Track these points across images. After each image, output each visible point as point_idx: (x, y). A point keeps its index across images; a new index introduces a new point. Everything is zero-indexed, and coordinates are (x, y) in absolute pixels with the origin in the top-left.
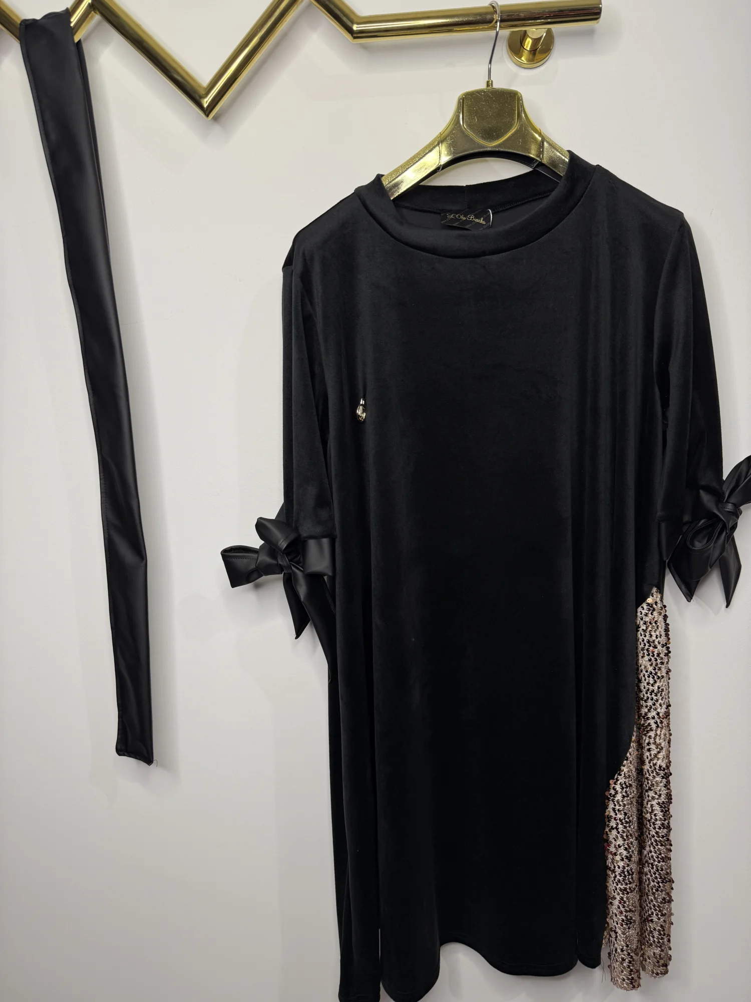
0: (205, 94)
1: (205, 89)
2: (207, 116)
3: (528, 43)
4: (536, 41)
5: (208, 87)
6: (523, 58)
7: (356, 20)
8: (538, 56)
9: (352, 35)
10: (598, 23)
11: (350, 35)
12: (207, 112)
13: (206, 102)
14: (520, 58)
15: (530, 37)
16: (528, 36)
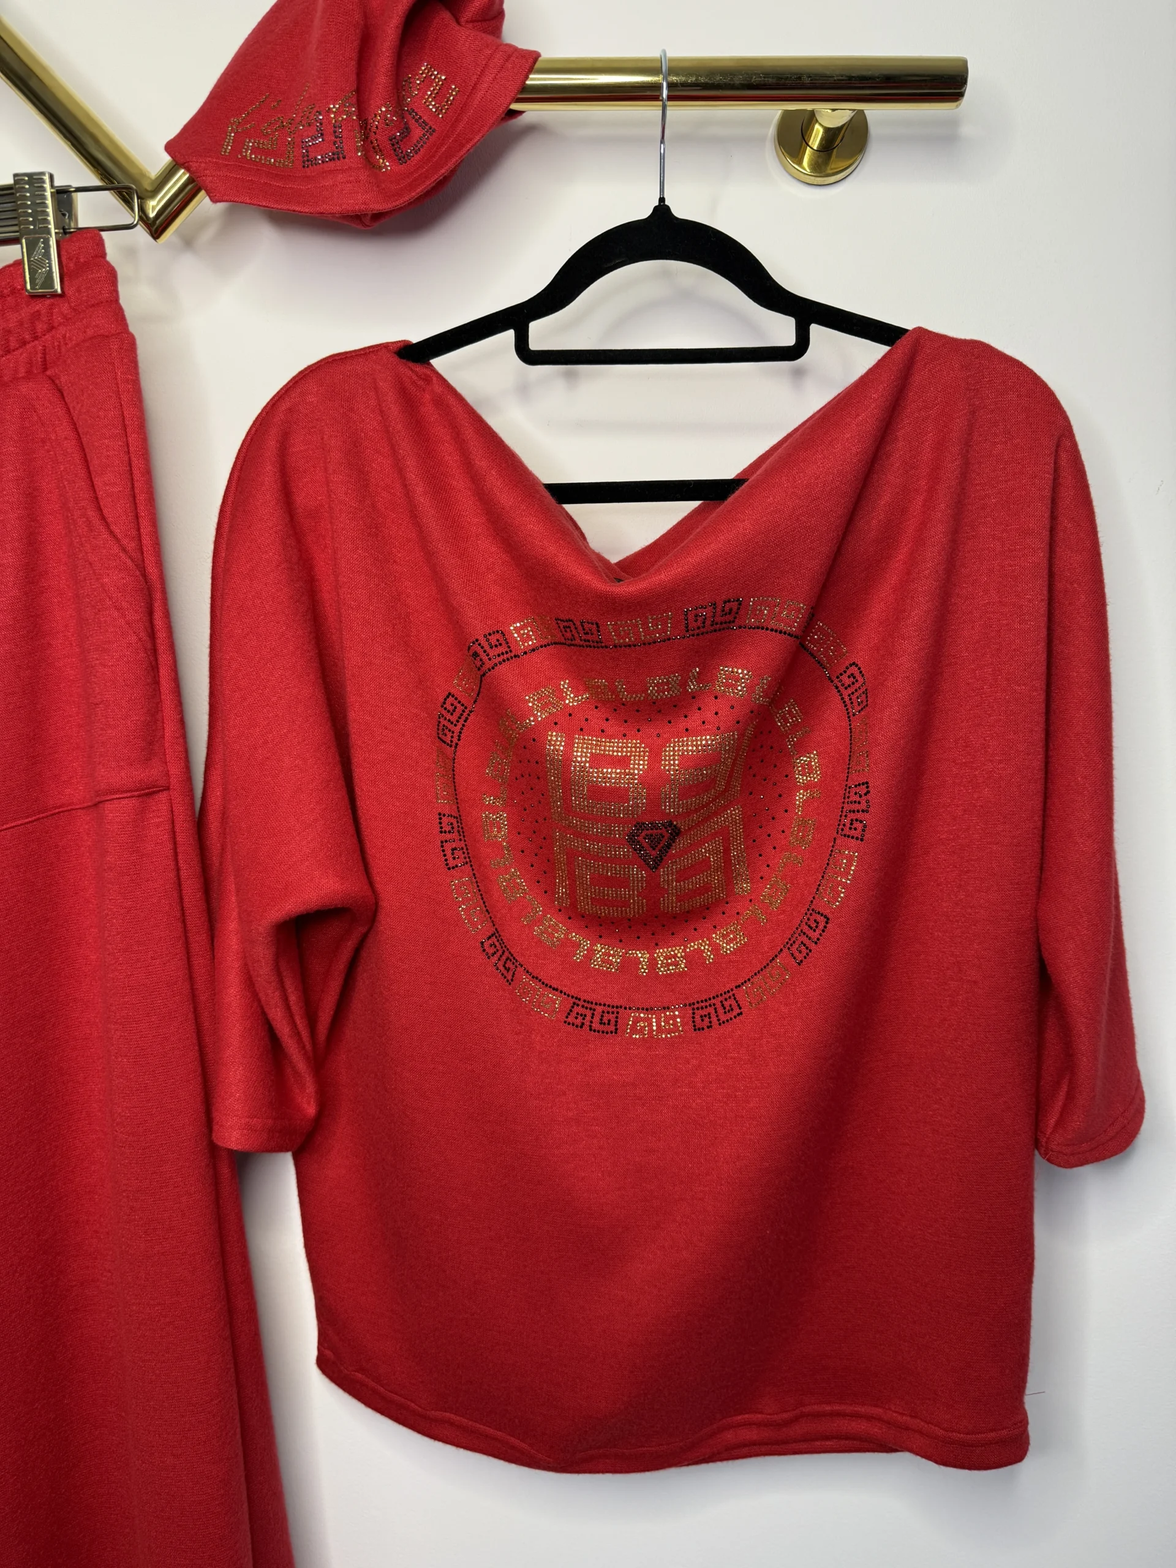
0: (152, 192)
1: (153, 182)
2: (157, 238)
3: (816, 136)
4: (832, 136)
5: (157, 179)
6: (804, 164)
8: (835, 164)
10: (959, 104)
12: (156, 228)
14: (800, 163)
15: (820, 124)
16: (817, 121)
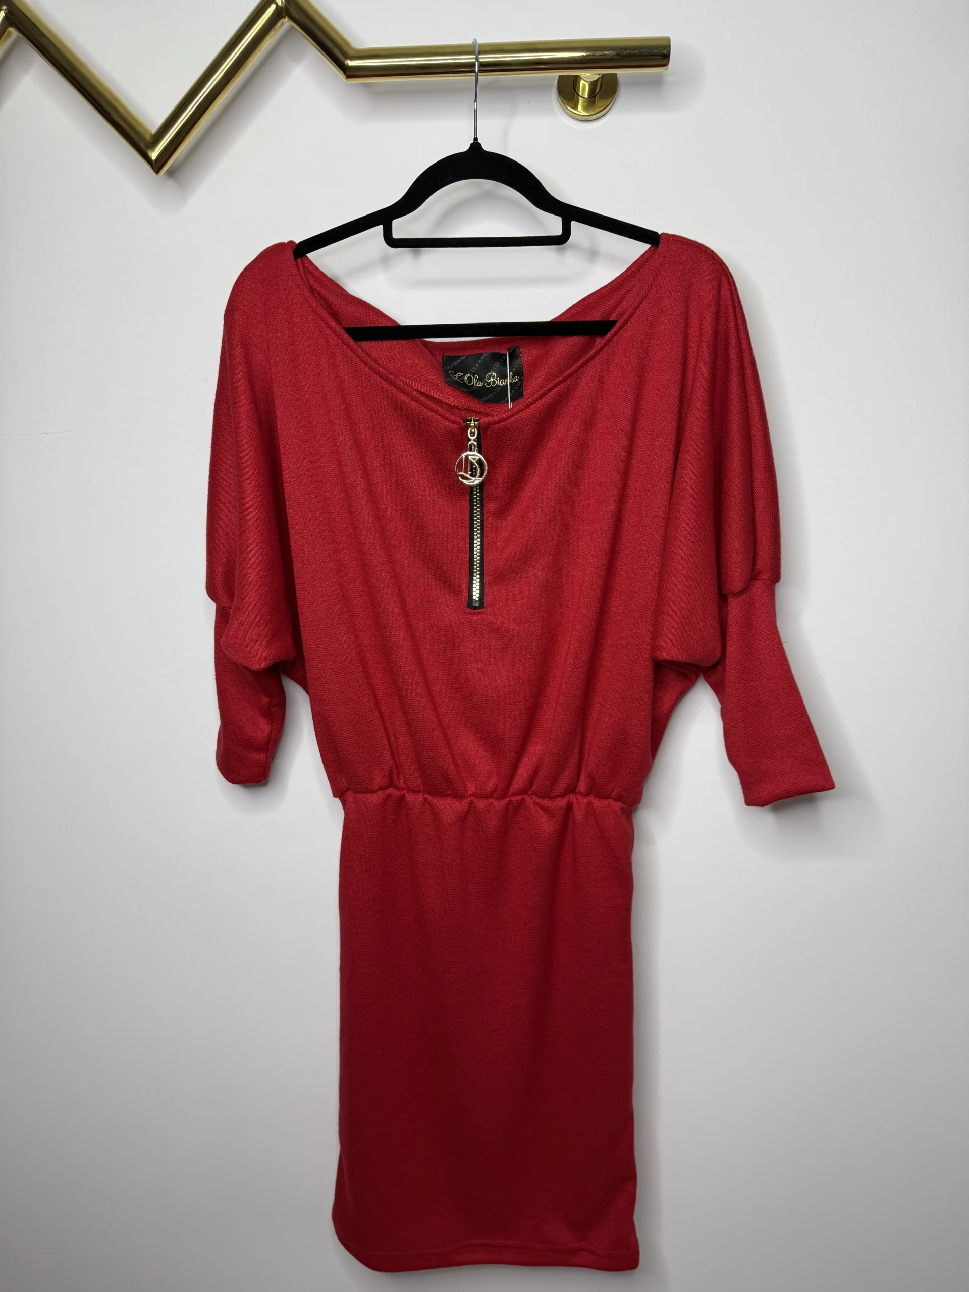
0: (153, 143)
1: (154, 137)
2: (157, 172)
3: (584, 88)
4: (594, 85)
5: (157, 134)
6: (580, 107)
7: (351, 53)
8: (597, 106)
9: (345, 73)
10: (668, 68)
11: (342, 72)
12: (157, 166)
13: (154, 155)
14: (574, 107)
15: (583, 79)
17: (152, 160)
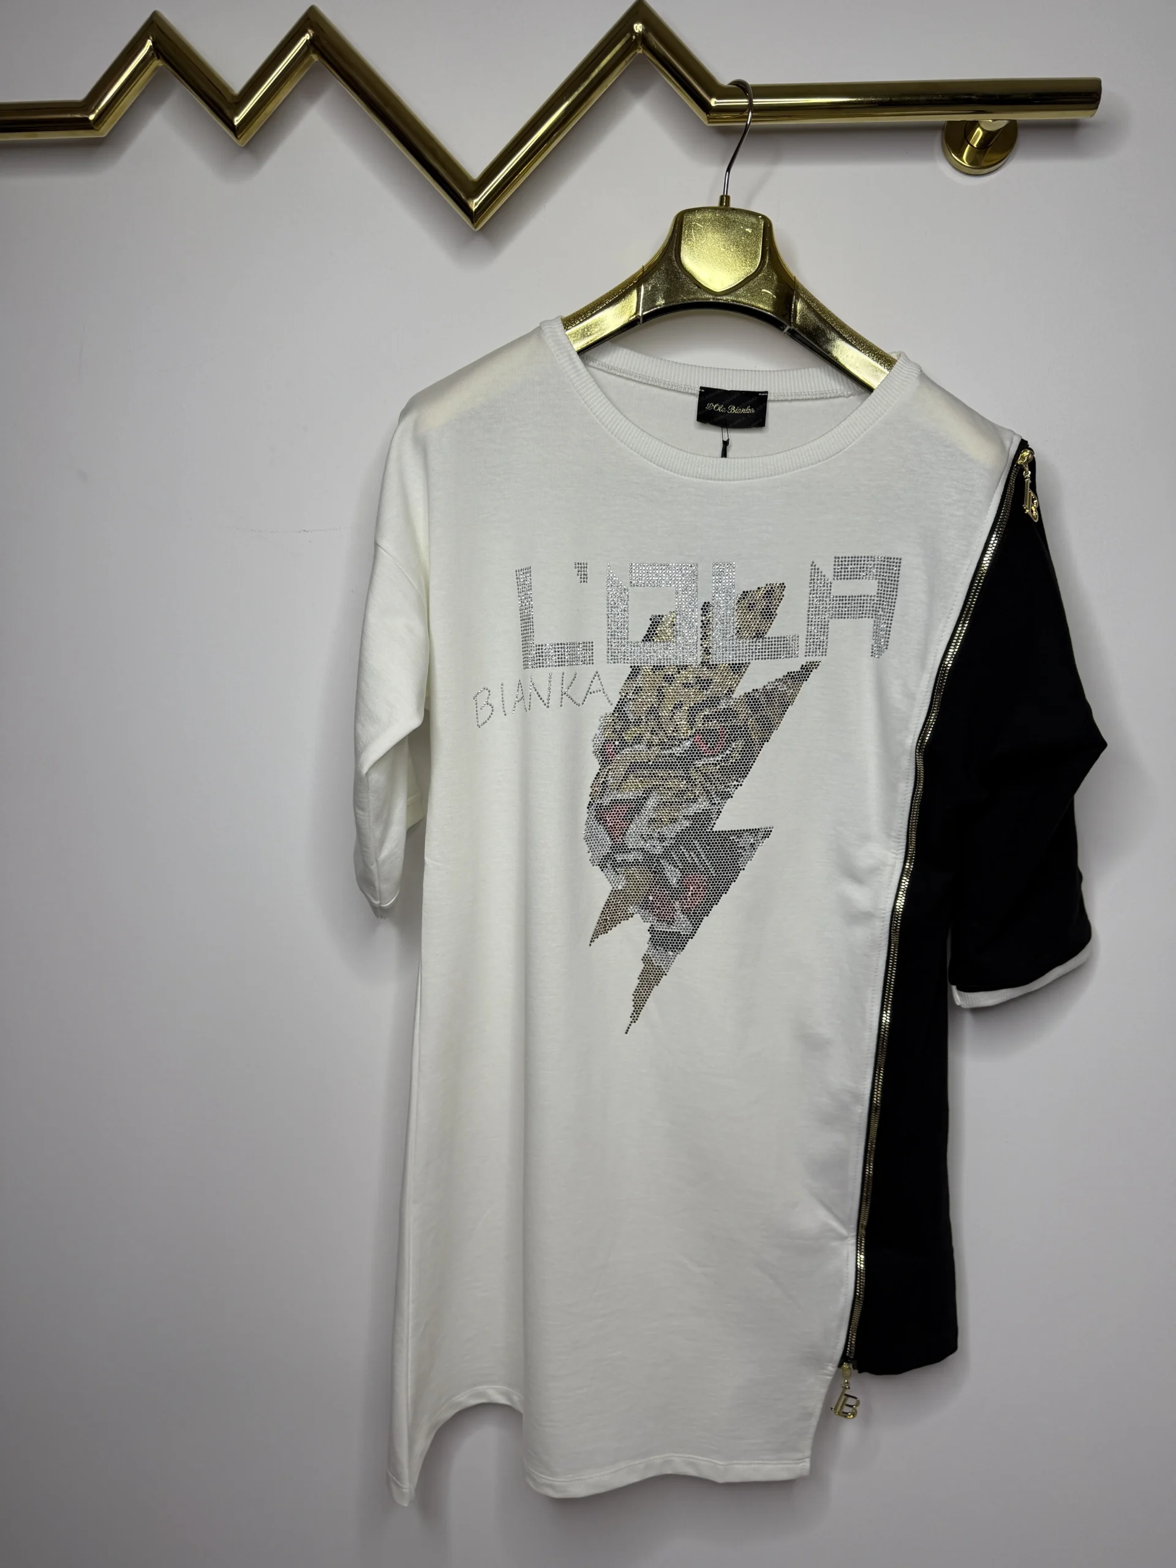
0: (475, 192)
1: (476, 184)
2: (476, 228)
3: (977, 137)
4: (989, 138)
5: (479, 182)
6: (965, 159)
7: (715, 91)
8: (991, 156)
9: (707, 113)
10: (1092, 116)
11: (704, 114)
12: (473, 217)
13: (474, 204)
14: (960, 157)
15: (980, 128)
16: (978, 126)
17: (472, 211)
